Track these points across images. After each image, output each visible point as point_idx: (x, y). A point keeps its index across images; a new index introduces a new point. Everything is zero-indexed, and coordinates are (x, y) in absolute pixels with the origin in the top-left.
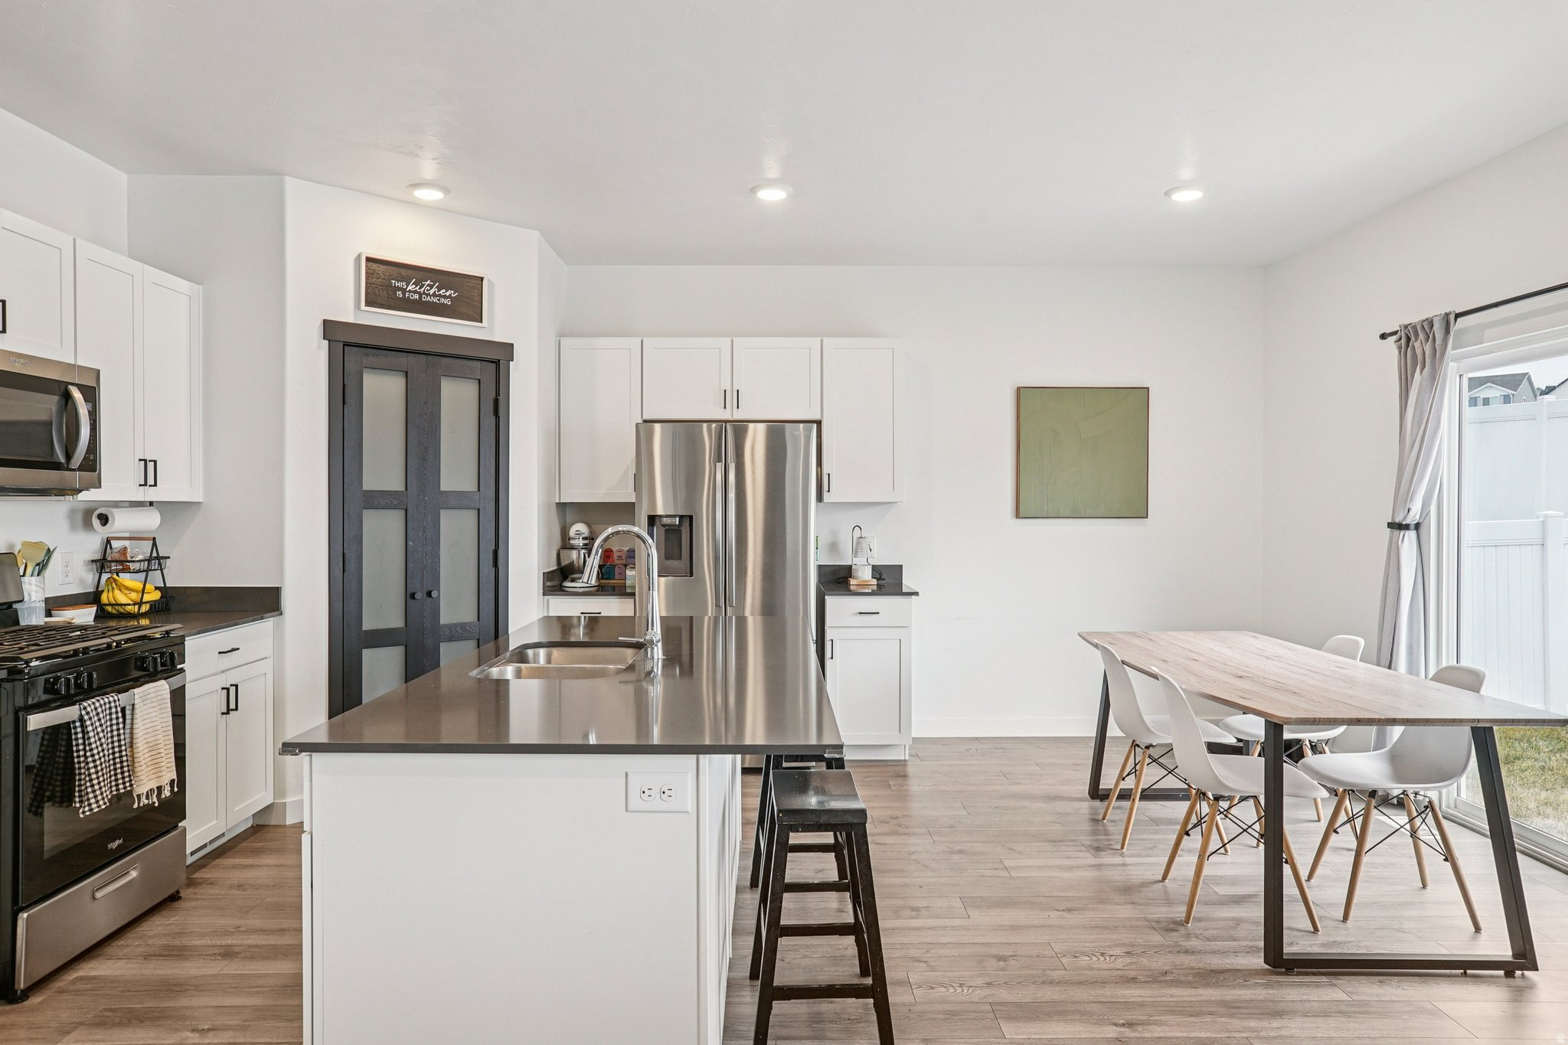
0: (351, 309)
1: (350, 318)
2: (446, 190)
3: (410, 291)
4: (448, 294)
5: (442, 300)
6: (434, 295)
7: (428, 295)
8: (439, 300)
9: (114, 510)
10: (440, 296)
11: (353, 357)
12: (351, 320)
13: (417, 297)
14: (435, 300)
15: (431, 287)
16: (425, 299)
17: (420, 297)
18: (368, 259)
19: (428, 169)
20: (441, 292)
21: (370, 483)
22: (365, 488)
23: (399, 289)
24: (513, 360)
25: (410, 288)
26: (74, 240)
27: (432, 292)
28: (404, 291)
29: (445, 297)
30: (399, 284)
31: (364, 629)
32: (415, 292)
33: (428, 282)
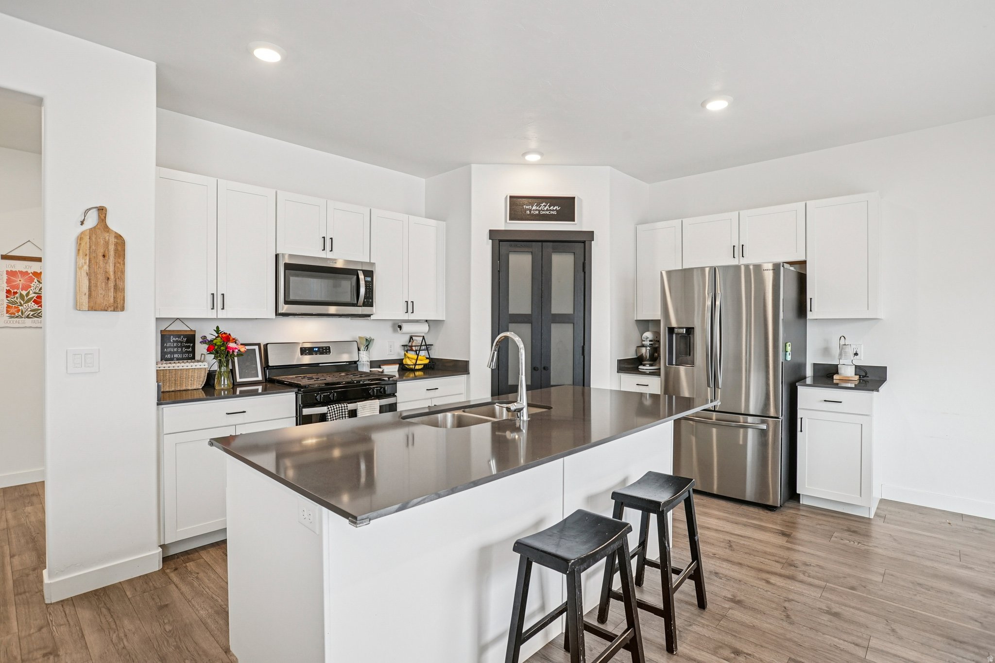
0: (503, 223)
1: (502, 228)
2: (541, 154)
3: (534, 210)
4: (555, 208)
5: (552, 212)
6: (547, 210)
7: (543, 211)
8: (550, 212)
9: (403, 323)
10: (550, 210)
11: (504, 247)
12: (503, 228)
13: (537, 212)
14: (547, 213)
15: (545, 206)
16: (542, 213)
17: (539, 212)
18: (511, 197)
19: (533, 145)
20: (551, 208)
21: (513, 310)
22: (510, 313)
23: (528, 209)
24: (593, 240)
25: (534, 208)
26: (370, 210)
27: (545, 209)
28: (530, 210)
29: (553, 210)
30: (528, 207)
31: (509, 384)
32: (536, 210)
33: (544, 204)
